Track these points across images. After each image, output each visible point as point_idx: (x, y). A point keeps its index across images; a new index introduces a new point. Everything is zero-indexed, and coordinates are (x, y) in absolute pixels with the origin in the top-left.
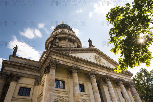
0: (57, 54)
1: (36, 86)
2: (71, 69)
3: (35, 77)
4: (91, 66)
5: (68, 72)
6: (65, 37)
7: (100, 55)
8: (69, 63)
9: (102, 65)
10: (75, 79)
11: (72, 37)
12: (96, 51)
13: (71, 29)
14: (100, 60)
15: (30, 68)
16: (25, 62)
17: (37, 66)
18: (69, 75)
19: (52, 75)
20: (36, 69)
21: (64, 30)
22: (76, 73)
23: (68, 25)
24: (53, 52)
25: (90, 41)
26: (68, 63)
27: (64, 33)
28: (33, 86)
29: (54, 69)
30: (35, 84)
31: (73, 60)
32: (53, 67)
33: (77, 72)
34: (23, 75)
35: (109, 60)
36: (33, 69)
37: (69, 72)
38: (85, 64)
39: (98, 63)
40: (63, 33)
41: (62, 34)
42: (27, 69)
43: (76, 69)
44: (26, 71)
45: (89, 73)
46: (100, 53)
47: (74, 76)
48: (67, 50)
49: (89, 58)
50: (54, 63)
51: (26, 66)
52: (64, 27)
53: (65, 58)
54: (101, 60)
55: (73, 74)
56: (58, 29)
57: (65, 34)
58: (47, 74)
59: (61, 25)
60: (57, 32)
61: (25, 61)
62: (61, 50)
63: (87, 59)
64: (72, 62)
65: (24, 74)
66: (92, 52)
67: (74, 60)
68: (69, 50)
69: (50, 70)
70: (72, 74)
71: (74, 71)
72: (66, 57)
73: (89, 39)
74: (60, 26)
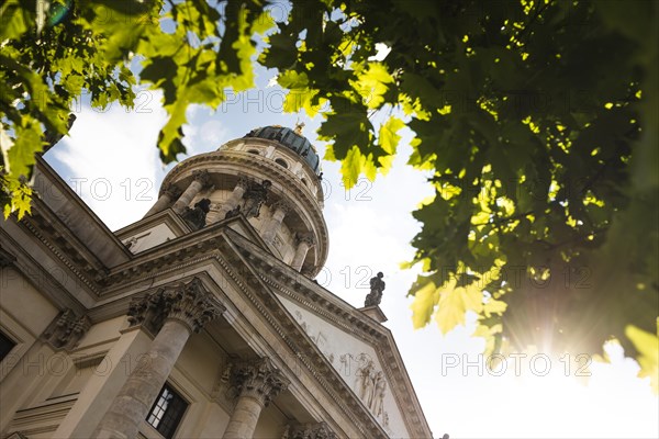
0: (234, 271)
1: (46, 347)
2: (250, 368)
3: (64, 303)
4: (333, 401)
5: (227, 372)
6: (278, 193)
7: (385, 370)
8: (258, 334)
9: (375, 417)
10: (244, 426)
11: (306, 214)
12: (384, 344)
13: (320, 178)
14: (379, 391)
15: (73, 249)
16: (64, 208)
17: (103, 256)
18: (221, 389)
19: (165, 351)
20: (94, 272)
21: (290, 161)
22: (261, 400)
23: (314, 151)
24: (223, 249)
25: (378, 284)
26: (254, 336)
27: (282, 177)
28: (30, 341)
29: (189, 329)
30: (46, 335)
31: (276, 332)
32: (188, 315)
33: (267, 398)
34: (22, 263)
35: (413, 413)
36: (83, 262)
37: (231, 371)
38: (316, 379)
39: (365, 402)
40: (283, 174)
41: (276, 174)
42: (56, 248)
43: (269, 380)
44: (44, 254)
45: (309, 426)
46: (392, 359)
47: (247, 409)
48: (278, 275)
49: (343, 360)
50: (201, 303)
51: (60, 231)
52: (294, 149)
53: (254, 306)
54: (381, 396)
55: (247, 397)
56: (267, 144)
57: (289, 181)
58: (141, 328)
59: (290, 132)
60: (257, 153)
61: (67, 204)
62: (258, 262)
63: (332, 356)
64: (273, 340)
65: (29, 263)
66: (365, 340)
67: (284, 333)
68: (288, 280)
69: (167, 325)
70: (240, 390)
71: (256, 385)
72: (261, 304)
73: (380, 275)
74: (284, 133)
